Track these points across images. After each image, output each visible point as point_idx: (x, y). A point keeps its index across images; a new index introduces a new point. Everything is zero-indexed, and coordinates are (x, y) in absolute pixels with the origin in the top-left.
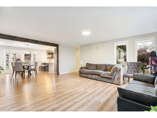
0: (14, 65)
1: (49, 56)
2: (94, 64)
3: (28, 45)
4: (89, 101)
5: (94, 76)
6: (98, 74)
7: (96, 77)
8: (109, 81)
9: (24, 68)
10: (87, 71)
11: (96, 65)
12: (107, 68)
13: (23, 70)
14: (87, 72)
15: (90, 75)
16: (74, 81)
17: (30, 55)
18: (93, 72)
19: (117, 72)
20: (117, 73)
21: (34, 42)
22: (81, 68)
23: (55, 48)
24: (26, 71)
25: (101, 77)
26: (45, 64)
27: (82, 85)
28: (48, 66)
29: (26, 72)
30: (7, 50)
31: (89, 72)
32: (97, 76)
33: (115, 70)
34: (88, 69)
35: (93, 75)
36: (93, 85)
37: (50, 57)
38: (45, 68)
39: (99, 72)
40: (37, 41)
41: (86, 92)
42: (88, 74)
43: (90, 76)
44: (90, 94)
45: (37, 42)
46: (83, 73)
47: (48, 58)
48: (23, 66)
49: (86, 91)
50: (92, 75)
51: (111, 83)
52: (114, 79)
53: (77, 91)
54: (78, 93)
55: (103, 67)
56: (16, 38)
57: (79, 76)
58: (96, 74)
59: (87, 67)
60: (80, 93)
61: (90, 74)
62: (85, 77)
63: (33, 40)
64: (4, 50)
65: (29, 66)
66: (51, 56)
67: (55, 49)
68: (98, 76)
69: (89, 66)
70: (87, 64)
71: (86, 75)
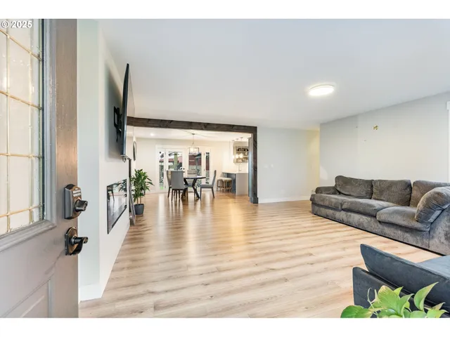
0: (170, 177)
1: (237, 156)
2: (363, 180)
3: (193, 134)
4: (306, 275)
5: (356, 218)
6: (369, 210)
7: (361, 220)
8: (409, 237)
9: (186, 183)
10: (333, 200)
11: (371, 183)
12: (412, 195)
13: (184, 187)
14: (332, 202)
15: (343, 213)
16: (290, 224)
17: (200, 155)
18: (352, 203)
19: (443, 210)
20: (445, 213)
21: (203, 127)
22: (318, 190)
23: (250, 135)
24: (190, 189)
25: (380, 222)
26: (228, 175)
27: (307, 236)
28: (235, 181)
29: (190, 192)
30: (161, 146)
31: (340, 202)
32: (364, 217)
33: (434, 202)
34: (340, 193)
35: (353, 214)
36: (345, 241)
37: (239, 159)
38: (229, 186)
39: (371, 206)
40: (208, 124)
41: (311, 255)
42: (336, 209)
43: (342, 215)
44: (319, 262)
45: (208, 126)
46: (322, 203)
47: (237, 161)
48: (185, 180)
49: (311, 251)
50: (349, 213)
51: (420, 246)
52: (431, 233)
53: (287, 248)
54: (286, 252)
55: (393, 189)
56: (172, 123)
57: (310, 212)
58: (361, 209)
59: (338, 189)
60: (293, 254)
61: (343, 210)
62: (327, 216)
63: (200, 123)
64: (157, 146)
65: (195, 180)
66: (241, 156)
67: (249, 139)
68: (369, 219)
69: (344, 184)
70: (339, 178)
71: (330, 212)
